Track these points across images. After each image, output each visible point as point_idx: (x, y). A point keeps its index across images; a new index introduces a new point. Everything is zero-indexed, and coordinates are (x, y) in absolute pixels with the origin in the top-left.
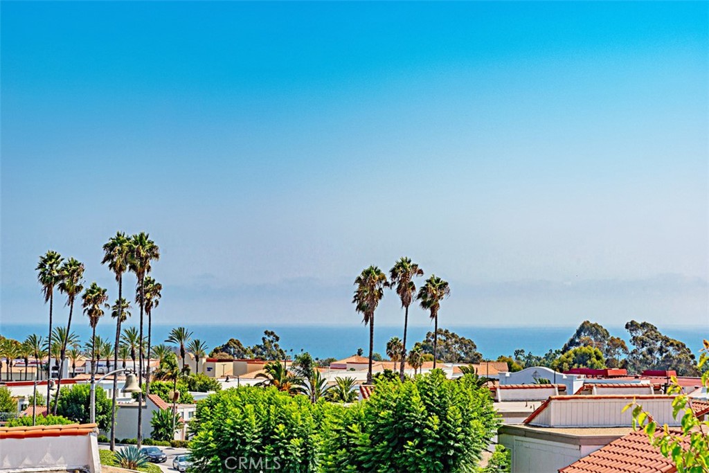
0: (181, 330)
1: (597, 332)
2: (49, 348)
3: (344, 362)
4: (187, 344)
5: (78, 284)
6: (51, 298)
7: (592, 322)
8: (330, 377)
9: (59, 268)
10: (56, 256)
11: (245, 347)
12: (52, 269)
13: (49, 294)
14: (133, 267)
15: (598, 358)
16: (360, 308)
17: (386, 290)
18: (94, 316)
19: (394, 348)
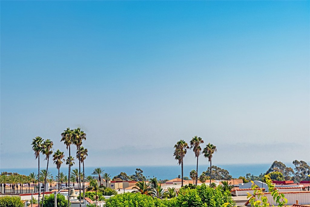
0: (99, 169)
1: (280, 165)
2: (39, 179)
3: (172, 181)
4: (102, 175)
5: (50, 150)
6: (39, 157)
7: (278, 161)
8: (165, 188)
9: (42, 143)
10: (40, 139)
11: (128, 175)
12: (39, 144)
13: (37, 155)
14: (75, 143)
15: (281, 176)
16: (177, 158)
17: (188, 150)
18: (58, 164)
19: (193, 175)
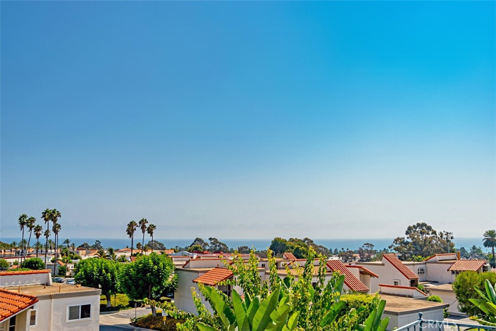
0: (68, 240)
1: (201, 241)
3: (122, 250)
4: (70, 245)
5: (33, 225)
6: (23, 229)
7: (199, 238)
8: (118, 255)
9: (26, 219)
11: (89, 245)
14: (52, 220)
15: (201, 248)
16: (128, 233)
17: (137, 228)
18: (38, 236)
19: (138, 245)
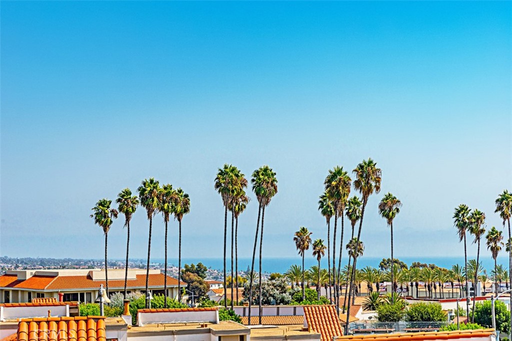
2: (466, 275)
6: (465, 238)
10: (465, 208)
13: (462, 235)
18: (495, 251)
